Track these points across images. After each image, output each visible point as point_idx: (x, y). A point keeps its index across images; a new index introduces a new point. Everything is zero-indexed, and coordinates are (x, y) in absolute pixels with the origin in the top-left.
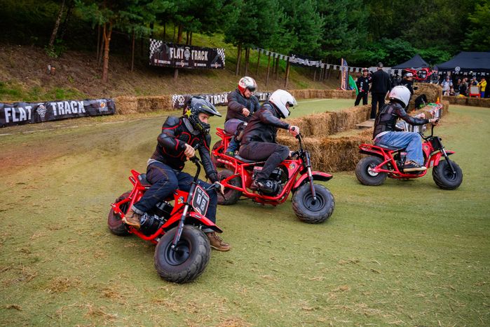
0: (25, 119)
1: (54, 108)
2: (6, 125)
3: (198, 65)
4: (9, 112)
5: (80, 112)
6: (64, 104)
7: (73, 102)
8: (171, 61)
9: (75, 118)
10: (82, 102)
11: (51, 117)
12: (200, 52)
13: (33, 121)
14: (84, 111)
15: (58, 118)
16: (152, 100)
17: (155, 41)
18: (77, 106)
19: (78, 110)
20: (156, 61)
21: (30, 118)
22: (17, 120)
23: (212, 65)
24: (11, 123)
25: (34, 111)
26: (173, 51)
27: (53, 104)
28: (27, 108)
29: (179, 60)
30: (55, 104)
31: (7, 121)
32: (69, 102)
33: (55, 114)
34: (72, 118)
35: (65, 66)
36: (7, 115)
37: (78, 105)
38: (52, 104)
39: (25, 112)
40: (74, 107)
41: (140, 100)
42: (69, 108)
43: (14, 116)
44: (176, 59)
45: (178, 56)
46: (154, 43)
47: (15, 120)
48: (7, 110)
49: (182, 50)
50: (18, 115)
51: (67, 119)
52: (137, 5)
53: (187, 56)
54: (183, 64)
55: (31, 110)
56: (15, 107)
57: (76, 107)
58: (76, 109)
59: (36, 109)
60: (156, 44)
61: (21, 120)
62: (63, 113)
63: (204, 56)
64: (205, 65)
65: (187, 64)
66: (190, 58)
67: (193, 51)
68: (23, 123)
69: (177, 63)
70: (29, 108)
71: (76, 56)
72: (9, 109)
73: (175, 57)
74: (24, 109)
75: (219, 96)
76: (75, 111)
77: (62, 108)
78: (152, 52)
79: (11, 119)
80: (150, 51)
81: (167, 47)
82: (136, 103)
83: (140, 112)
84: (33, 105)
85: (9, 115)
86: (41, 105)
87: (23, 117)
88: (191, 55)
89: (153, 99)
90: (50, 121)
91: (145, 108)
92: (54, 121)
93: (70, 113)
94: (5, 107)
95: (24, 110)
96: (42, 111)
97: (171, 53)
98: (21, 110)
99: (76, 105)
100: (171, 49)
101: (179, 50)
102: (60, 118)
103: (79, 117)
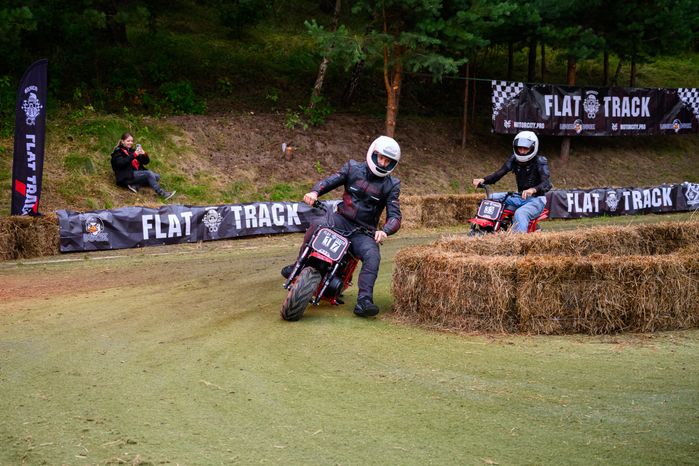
1: (237, 217)
2: (142, 244)
3: (622, 127)
4: (149, 222)
5: (290, 223)
6: (258, 209)
7: (276, 205)
8: (546, 122)
9: (279, 234)
10: (296, 206)
11: (229, 232)
12: (626, 99)
13: (194, 239)
14: (298, 222)
15: (245, 233)
16: (460, 202)
17: (504, 83)
18: (285, 213)
19: (286, 220)
20: (507, 124)
21: (188, 233)
22: (164, 236)
23: (664, 127)
24: (153, 240)
25: (198, 221)
26: (552, 101)
27: (236, 210)
28: (183, 215)
29: (569, 120)
30: (240, 208)
31: (146, 237)
32: (269, 207)
33: (239, 226)
34: (273, 235)
35: (318, 144)
36: (146, 227)
37: (286, 211)
38: (233, 208)
39: (178, 222)
40: (279, 214)
41: (427, 200)
42: (267, 215)
43: (158, 228)
44: (561, 118)
45: (567, 110)
46: (503, 88)
47: (160, 235)
48: (145, 218)
49: (577, 99)
50: (165, 227)
51: (262, 235)
52: (437, 19)
53: (592, 110)
54: (578, 128)
55: (191, 219)
56: (160, 213)
57: (281, 214)
58: (282, 218)
59: (202, 217)
60: (508, 89)
61: (171, 235)
62: (255, 225)
63: (640, 106)
64: (643, 127)
65: (592, 127)
66: (600, 113)
67: (607, 99)
68: (175, 240)
69: (563, 127)
70: (188, 215)
71: (350, 124)
72: (150, 217)
73: (557, 113)
74: (179, 217)
75: (646, 192)
76: (280, 222)
77: (252, 216)
78: (498, 106)
79: (152, 235)
80: (493, 105)
81: (537, 95)
82: (419, 207)
83: (428, 226)
84: (196, 210)
85: (150, 226)
86: (212, 210)
87: (174, 230)
88: (602, 108)
89: (461, 200)
90: (228, 239)
91: (439, 218)
92: (236, 238)
93: (269, 224)
94: (143, 212)
95: (178, 220)
96: (213, 222)
97: (548, 105)
98: (172, 219)
99: (282, 210)
100: (548, 98)
101: (567, 98)
102: (249, 234)
103: (287, 233)
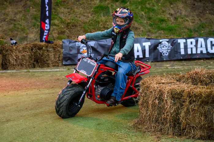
0: (141, 56)
1: (182, 46)
6: (197, 42)
7: (210, 39)
9: (211, 58)
11: (176, 56)
13: (152, 60)
15: (186, 57)
25: (154, 48)
27: (181, 42)
28: (144, 44)
30: (184, 41)
32: (205, 40)
33: (183, 52)
34: (207, 59)
38: (179, 41)
39: (140, 49)
40: (212, 45)
42: (204, 46)
51: (199, 59)
55: (150, 47)
59: (157, 46)
62: (194, 52)
70: (147, 45)
74: (141, 45)
76: (213, 51)
77: (193, 46)
84: (153, 41)
86: (164, 41)
87: (138, 53)
93: (205, 52)
95: (140, 47)
98: (137, 46)
102: (189, 58)
